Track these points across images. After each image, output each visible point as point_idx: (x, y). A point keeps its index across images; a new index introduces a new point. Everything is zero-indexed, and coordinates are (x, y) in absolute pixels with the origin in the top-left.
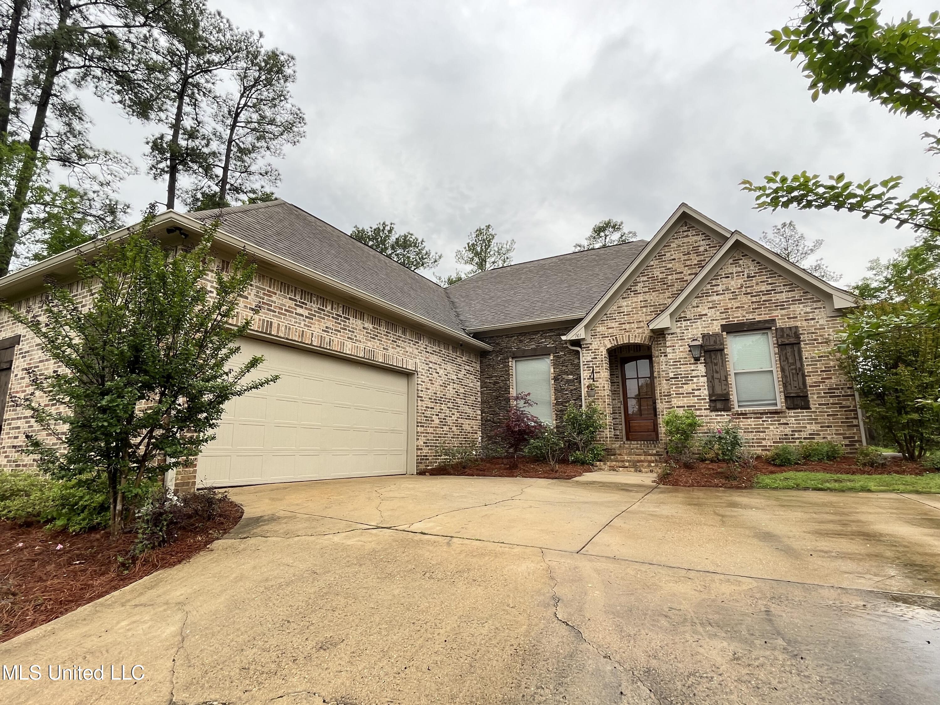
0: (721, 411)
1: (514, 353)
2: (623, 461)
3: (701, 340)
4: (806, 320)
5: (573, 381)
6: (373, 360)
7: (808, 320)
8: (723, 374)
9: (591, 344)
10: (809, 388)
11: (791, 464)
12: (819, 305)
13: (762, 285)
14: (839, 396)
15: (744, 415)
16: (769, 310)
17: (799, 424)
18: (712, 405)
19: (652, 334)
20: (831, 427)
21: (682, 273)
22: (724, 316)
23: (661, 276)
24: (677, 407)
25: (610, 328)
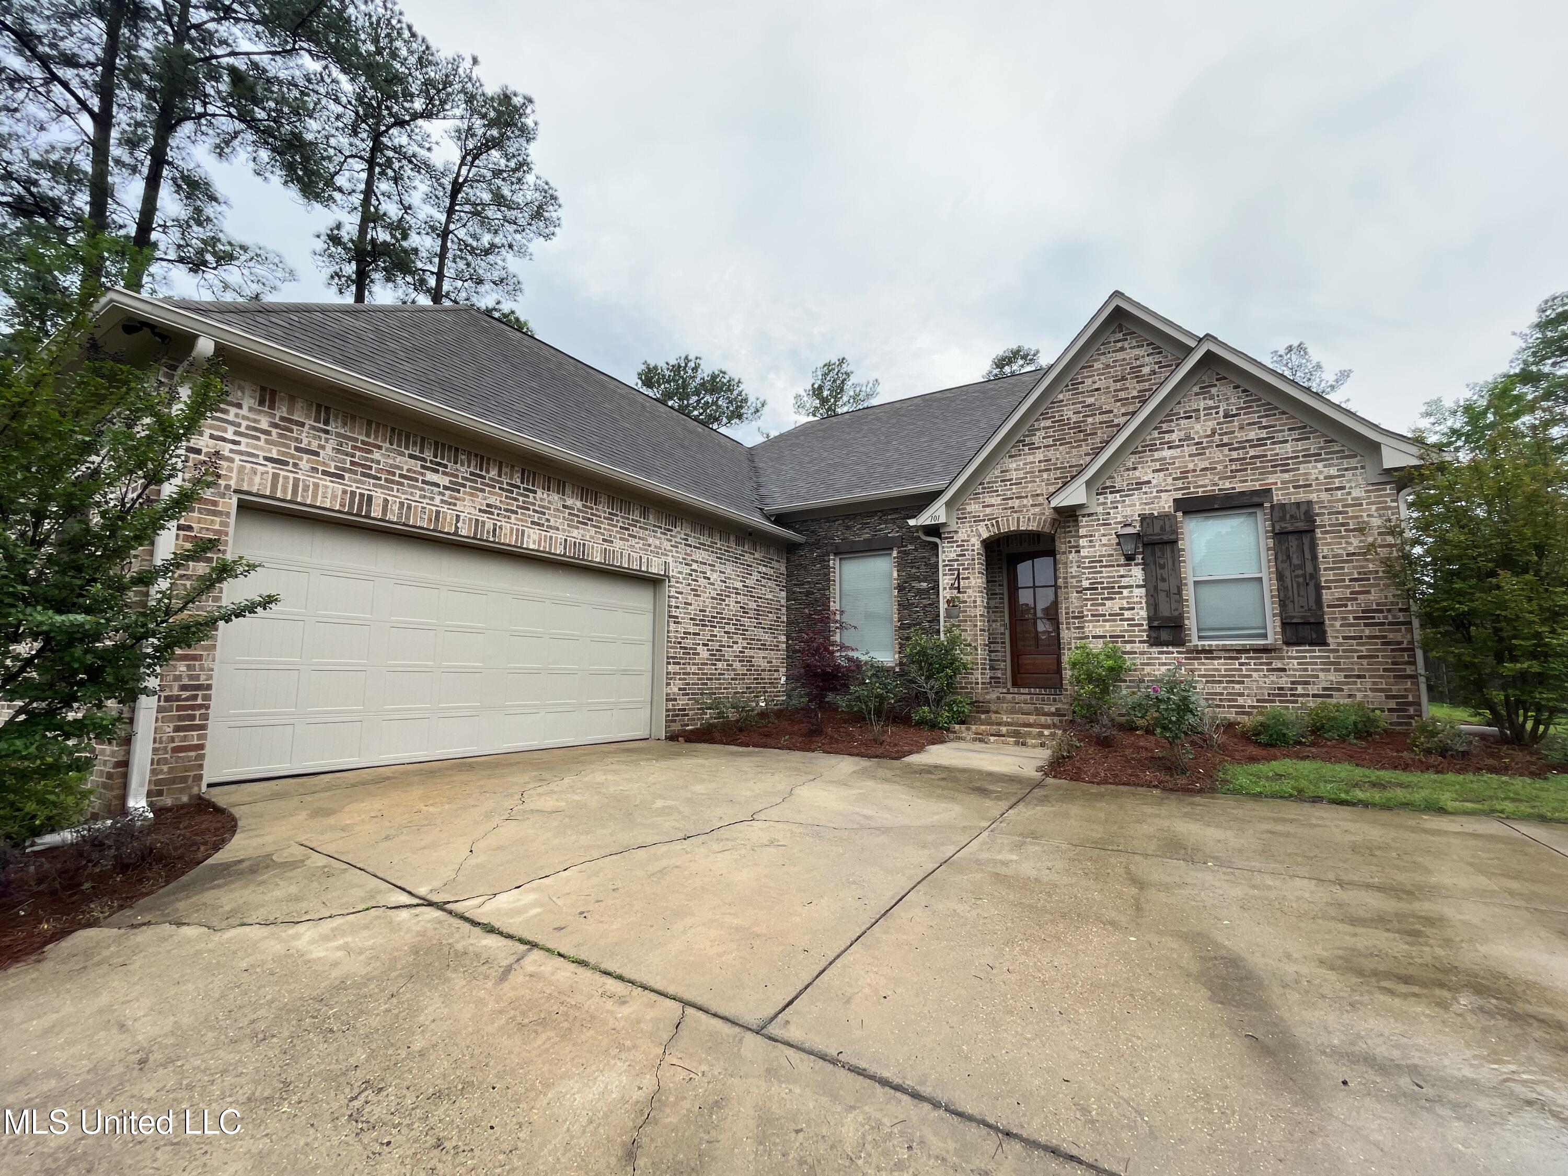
0: (1167, 645)
1: (837, 546)
2: (999, 724)
3: (1138, 525)
4: (1327, 490)
5: (926, 591)
6: (583, 559)
7: (1331, 489)
8: (1173, 582)
9: (956, 532)
10: (1326, 609)
11: (1287, 743)
12: (1353, 462)
13: (1251, 430)
14: (1383, 624)
15: (1208, 652)
16: (1260, 474)
17: (1306, 670)
18: (1154, 635)
19: (1056, 516)
20: (1364, 676)
21: (1111, 412)
22: (1180, 484)
23: (1074, 418)
24: (1094, 637)
25: (988, 506)
